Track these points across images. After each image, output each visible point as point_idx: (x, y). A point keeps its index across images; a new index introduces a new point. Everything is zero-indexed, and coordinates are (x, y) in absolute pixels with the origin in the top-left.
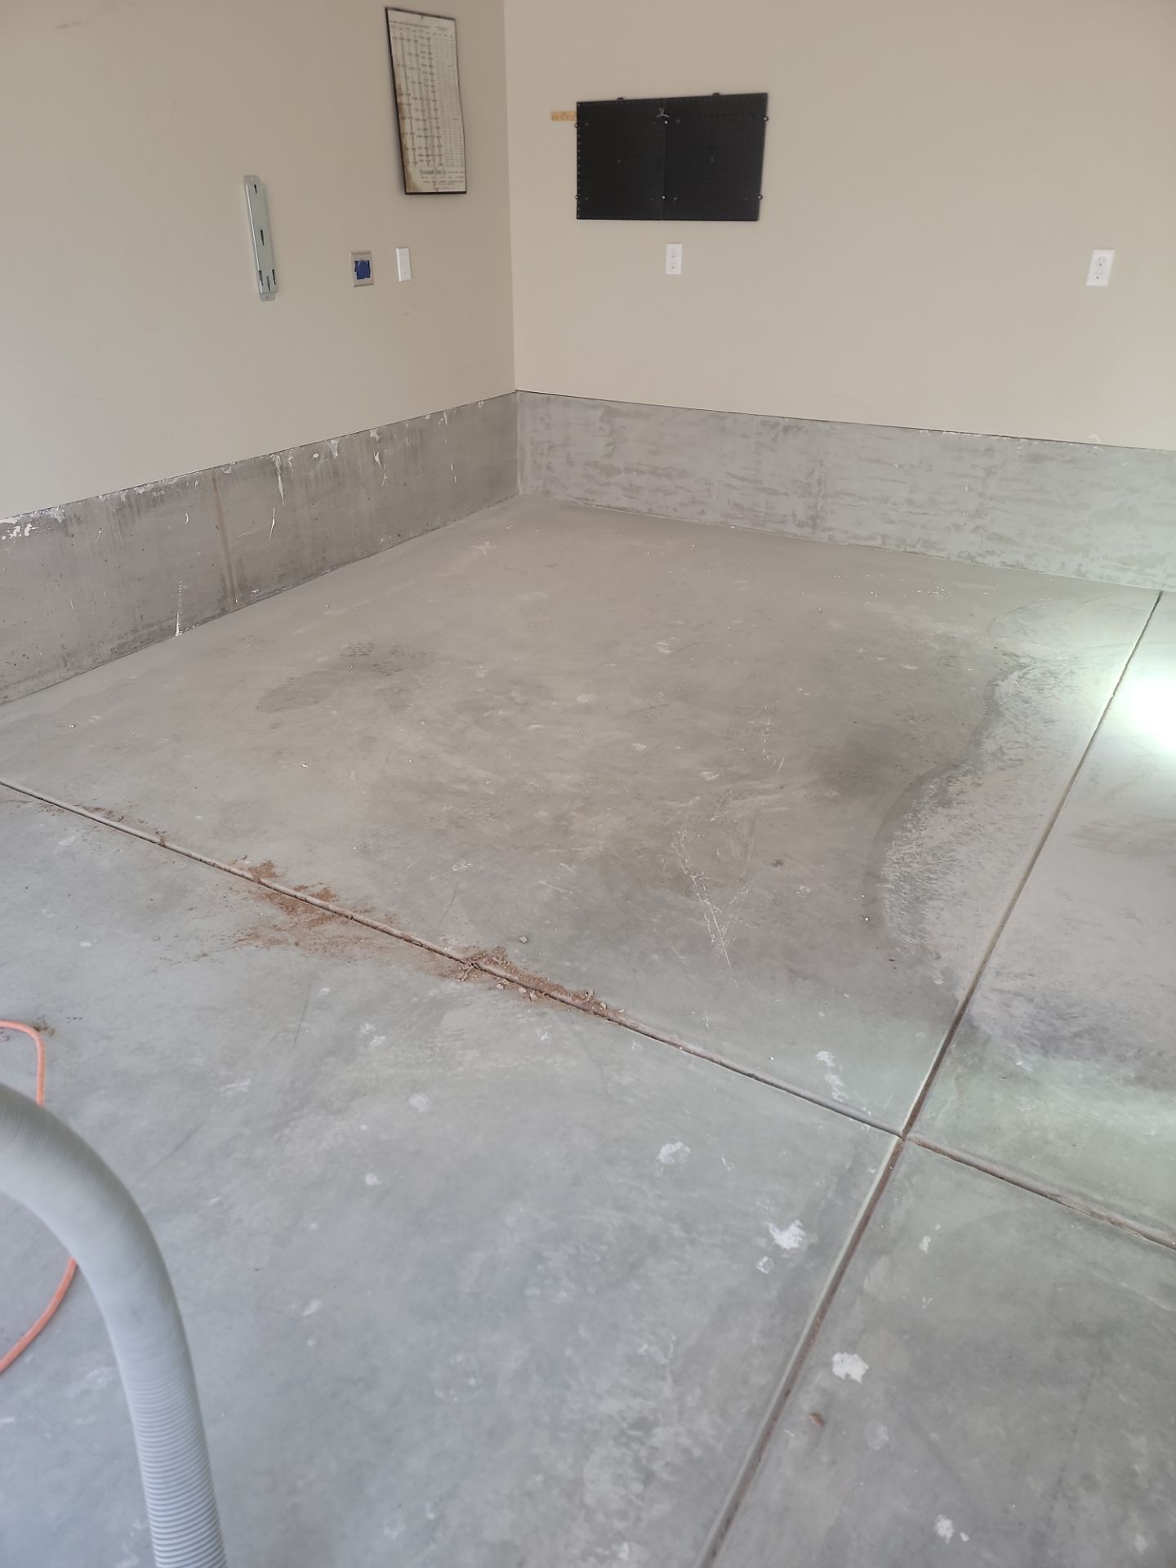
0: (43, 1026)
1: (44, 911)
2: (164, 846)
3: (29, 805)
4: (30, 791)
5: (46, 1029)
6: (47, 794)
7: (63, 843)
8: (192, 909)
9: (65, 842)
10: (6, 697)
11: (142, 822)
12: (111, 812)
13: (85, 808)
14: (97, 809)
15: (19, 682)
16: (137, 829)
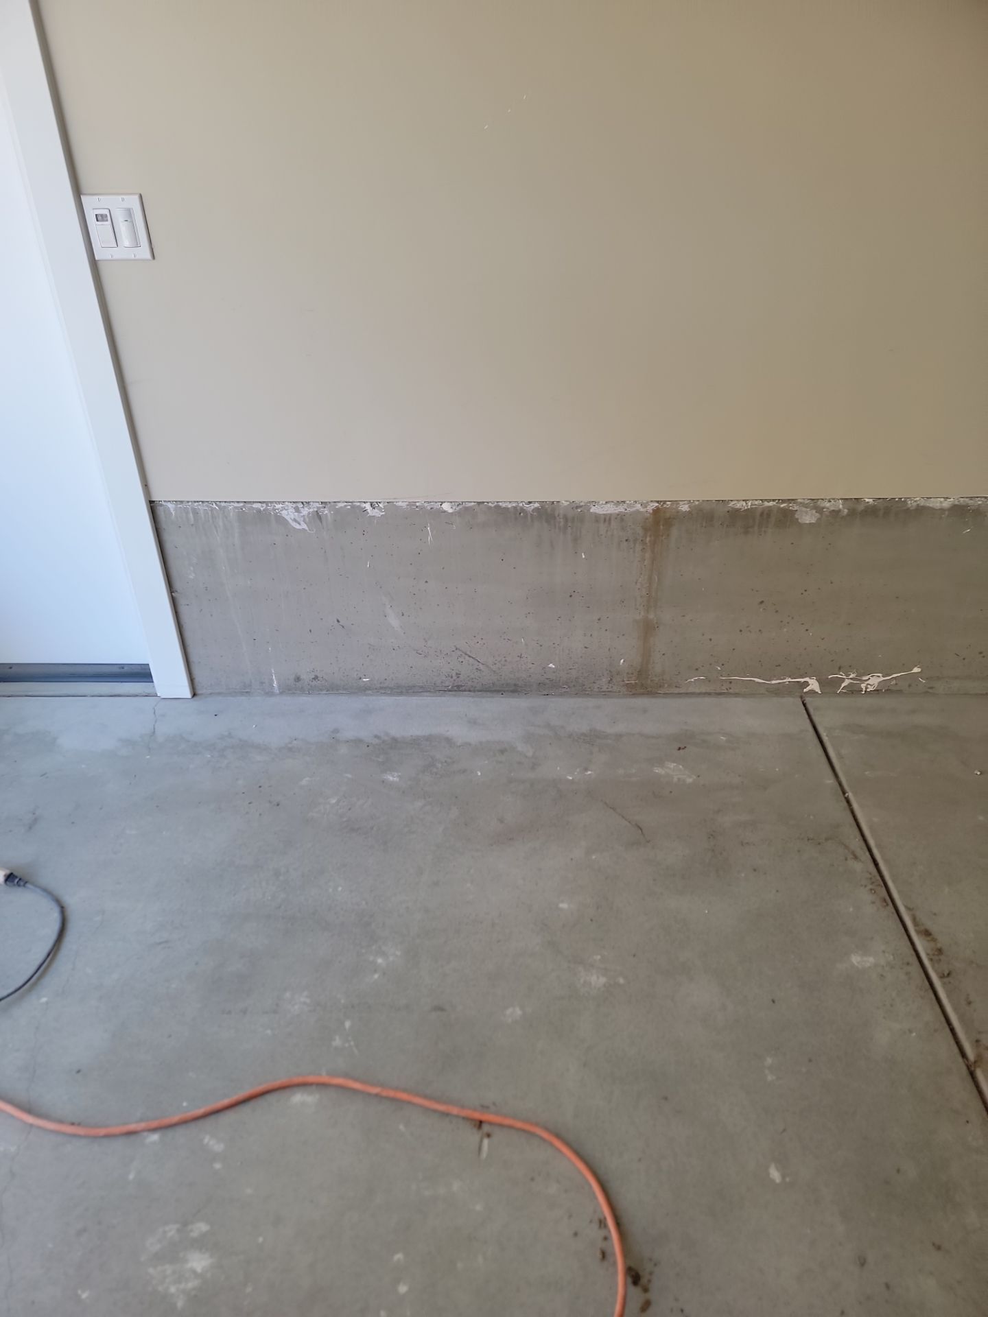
0: (644, 1281)
1: (769, 1061)
2: (972, 1075)
3: (858, 866)
4: (872, 842)
5: (646, 1290)
6: (886, 861)
7: (855, 959)
8: (939, 1248)
9: (859, 959)
10: (931, 688)
11: (969, 1003)
12: (940, 951)
13: (914, 920)
14: (927, 933)
15: (956, 678)
16: (955, 1009)
